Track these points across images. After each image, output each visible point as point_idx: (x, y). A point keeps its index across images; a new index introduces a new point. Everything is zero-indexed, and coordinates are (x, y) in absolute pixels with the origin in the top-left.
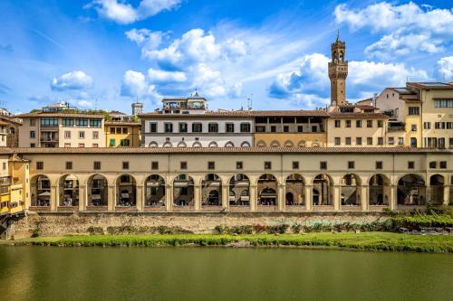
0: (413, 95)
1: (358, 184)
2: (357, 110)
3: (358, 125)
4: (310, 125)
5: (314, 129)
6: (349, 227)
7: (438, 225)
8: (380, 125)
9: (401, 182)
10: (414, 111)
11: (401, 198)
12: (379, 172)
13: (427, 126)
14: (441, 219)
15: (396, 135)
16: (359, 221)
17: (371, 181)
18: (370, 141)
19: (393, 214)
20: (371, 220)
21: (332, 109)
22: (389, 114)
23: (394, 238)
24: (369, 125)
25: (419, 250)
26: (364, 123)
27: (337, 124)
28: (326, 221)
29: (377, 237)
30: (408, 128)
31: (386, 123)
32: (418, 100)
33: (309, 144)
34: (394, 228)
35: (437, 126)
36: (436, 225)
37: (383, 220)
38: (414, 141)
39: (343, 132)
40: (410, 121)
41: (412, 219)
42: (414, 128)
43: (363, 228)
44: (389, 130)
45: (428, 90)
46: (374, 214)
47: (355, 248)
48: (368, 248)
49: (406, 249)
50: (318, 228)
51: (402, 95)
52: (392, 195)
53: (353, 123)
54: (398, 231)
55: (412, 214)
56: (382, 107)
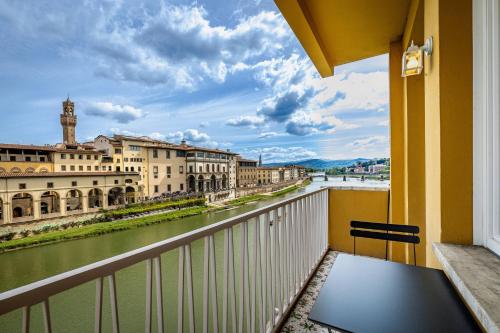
0: (118, 142)
1: (80, 195)
2: (79, 148)
3: (80, 158)
4: (38, 157)
5: (42, 160)
6: (73, 225)
7: (132, 213)
8: (96, 158)
9: (111, 192)
10: (118, 151)
11: (111, 201)
12: (96, 187)
13: (126, 160)
14: (133, 210)
15: (107, 165)
16: (82, 219)
17: (90, 193)
18: (89, 168)
19: (105, 211)
20: (90, 217)
21: (59, 146)
22: (103, 152)
23: (106, 226)
24: (89, 158)
25: (121, 230)
26: (85, 157)
27: (62, 157)
28: (53, 224)
29: (93, 228)
30: (115, 160)
31: (101, 157)
32: (121, 145)
33: (37, 170)
34: (107, 219)
35: (132, 160)
36: (131, 214)
37: (99, 215)
38: (118, 169)
39: (68, 162)
40: (116, 157)
41: (117, 213)
42: (118, 161)
43: (84, 223)
44: (103, 161)
45: (126, 140)
46: (92, 213)
47: (78, 237)
48: (86, 236)
49: (113, 230)
50: (46, 230)
51: (110, 141)
52: (105, 199)
53: (76, 156)
54: (109, 221)
55: (118, 210)
56: (98, 148)
